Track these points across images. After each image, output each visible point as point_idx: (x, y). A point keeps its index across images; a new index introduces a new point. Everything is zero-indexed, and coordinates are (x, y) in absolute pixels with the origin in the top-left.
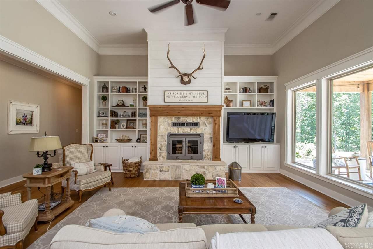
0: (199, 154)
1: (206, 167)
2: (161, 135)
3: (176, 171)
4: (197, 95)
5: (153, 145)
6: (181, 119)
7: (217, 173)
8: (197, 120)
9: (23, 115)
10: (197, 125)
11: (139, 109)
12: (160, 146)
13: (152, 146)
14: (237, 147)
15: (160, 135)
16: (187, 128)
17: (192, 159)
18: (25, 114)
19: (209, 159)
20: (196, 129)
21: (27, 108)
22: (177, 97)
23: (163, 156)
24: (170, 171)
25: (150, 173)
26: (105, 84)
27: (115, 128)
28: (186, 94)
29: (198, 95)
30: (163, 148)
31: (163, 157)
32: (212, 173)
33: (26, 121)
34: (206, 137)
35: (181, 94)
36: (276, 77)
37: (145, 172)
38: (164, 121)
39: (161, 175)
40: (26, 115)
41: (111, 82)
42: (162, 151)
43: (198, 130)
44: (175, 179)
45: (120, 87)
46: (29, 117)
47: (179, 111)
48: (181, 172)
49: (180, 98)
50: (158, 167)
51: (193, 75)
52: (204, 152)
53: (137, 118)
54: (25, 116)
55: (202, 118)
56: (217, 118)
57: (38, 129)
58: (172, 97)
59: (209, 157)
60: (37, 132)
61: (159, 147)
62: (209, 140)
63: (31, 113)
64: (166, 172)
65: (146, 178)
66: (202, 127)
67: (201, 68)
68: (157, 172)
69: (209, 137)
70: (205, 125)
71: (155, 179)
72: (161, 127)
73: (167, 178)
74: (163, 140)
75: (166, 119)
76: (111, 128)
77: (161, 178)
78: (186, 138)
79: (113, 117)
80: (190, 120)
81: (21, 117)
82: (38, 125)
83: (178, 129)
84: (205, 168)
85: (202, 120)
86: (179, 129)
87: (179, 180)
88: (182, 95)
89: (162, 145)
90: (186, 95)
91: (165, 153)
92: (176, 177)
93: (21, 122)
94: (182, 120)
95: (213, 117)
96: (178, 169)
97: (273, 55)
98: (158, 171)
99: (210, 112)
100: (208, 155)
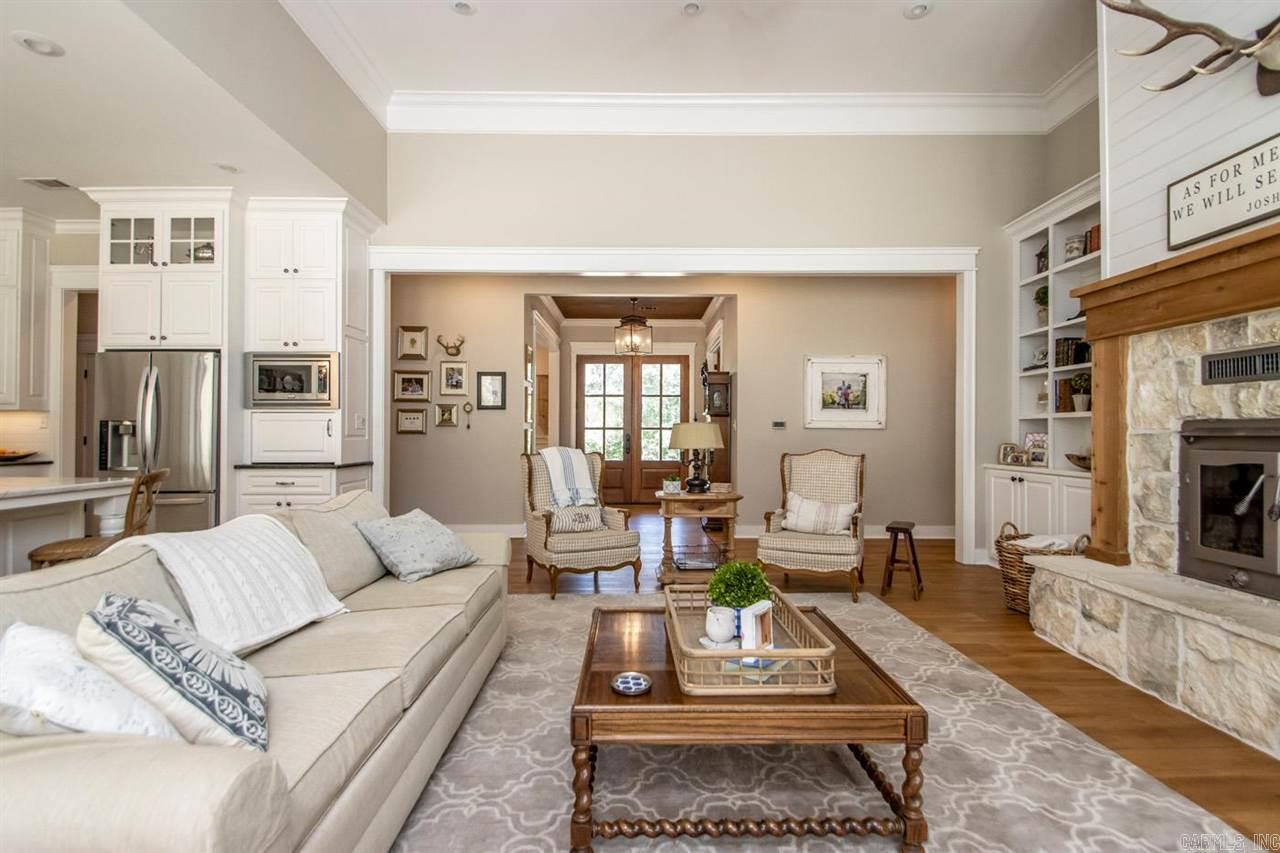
2: (1144, 435)
3: (1153, 644)
5: (1101, 483)
6: (1250, 331)
9: (841, 385)
12: (1140, 493)
13: (1098, 485)
15: (1137, 435)
18: (844, 382)
21: (847, 367)
22: (1234, 192)
23: (1153, 548)
24: (1122, 630)
25: (1048, 610)
27: (1073, 409)
31: (1151, 554)
33: (847, 400)
37: (1034, 600)
38: (1156, 354)
39: (1086, 634)
40: (846, 384)
41: (1056, 225)
42: (1149, 519)
44: (1146, 684)
45: (1086, 234)
46: (856, 389)
47: (1219, 282)
48: (1177, 654)
49: (1251, 197)
50: (1076, 590)
54: (844, 388)
57: (883, 420)
58: (1209, 203)
60: (879, 427)
61: (1135, 497)
63: (863, 378)
64: (1105, 626)
68: (1071, 614)
71: (1064, 643)
72: (1145, 390)
73: (1107, 662)
74: (1153, 461)
75: (1165, 342)
76: (1058, 409)
77: (1086, 649)
79: (1064, 365)
81: (836, 390)
82: (883, 409)
83: (1237, 394)
87: (1166, 701)
89: (1147, 488)
91: (1167, 533)
92: (1150, 674)
93: (834, 402)
94: (1257, 332)
96: (1160, 635)
98: (1076, 613)
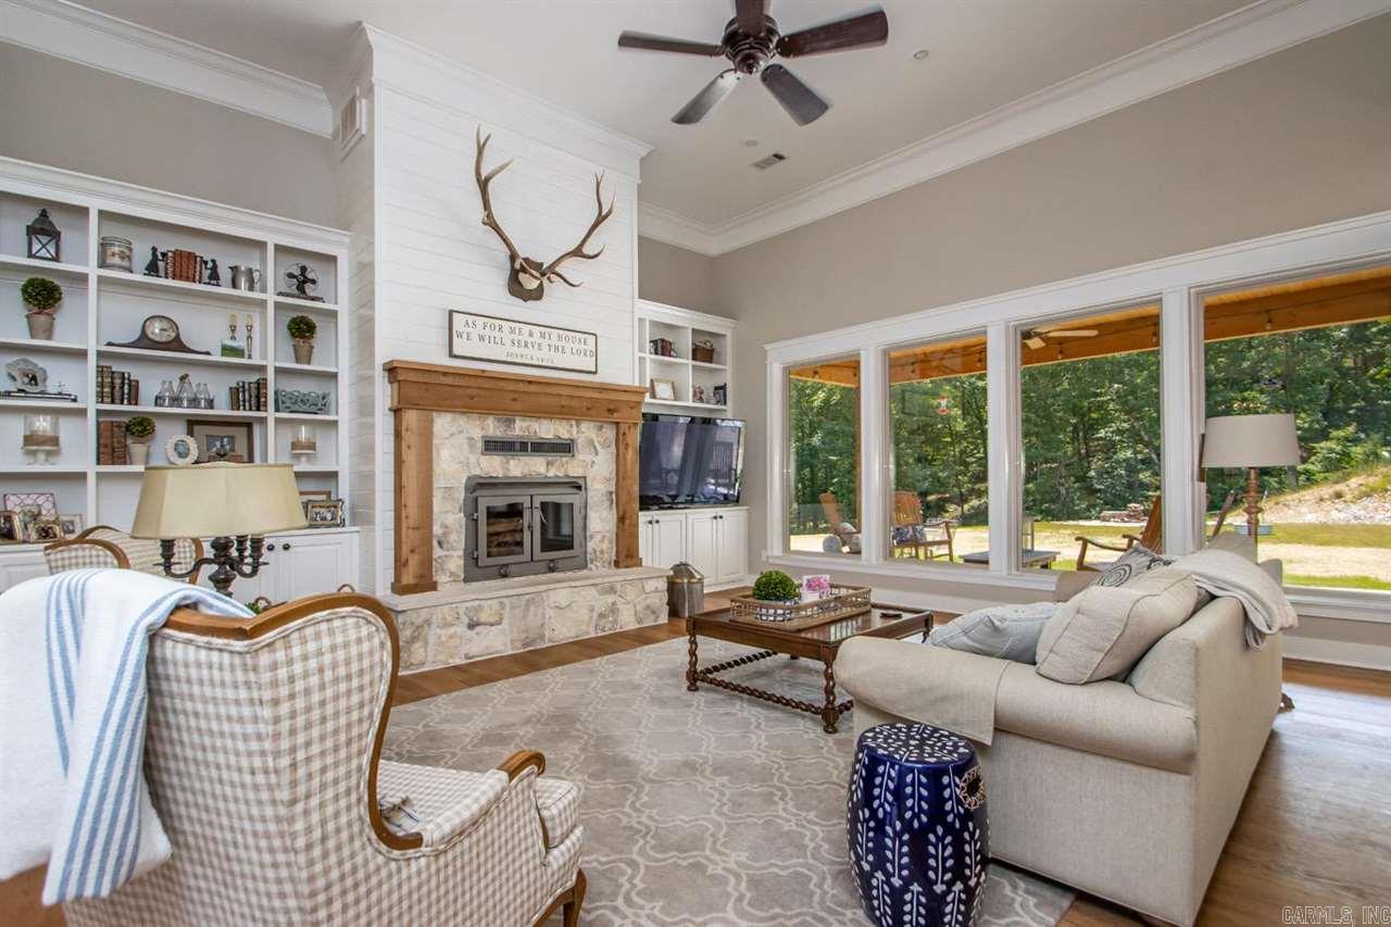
0: (576, 551)
1: (618, 587)
2: (444, 485)
3: (524, 617)
4: (564, 343)
5: (413, 529)
6: (516, 426)
7: (649, 602)
8: (568, 431)
10: (565, 448)
11: (278, 371)
12: (441, 533)
13: (411, 531)
14: (657, 522)
15: (439, 488)
16: (536, 459)
17: (552, 570)
19: (606, 564)
20: (567, 462)
22: (498, 340)
23: (453, 570)
24: (505, 621)
25: (426, 643)
26: (44, 214)
27: (127, 462)
28: (531, 335)
29: (568, 346)
30: (453, 537)
31: (452, 574)
32: (635, 606)
34: (596, 490)
35: (512, 331)
36: (729, 322)
37: (407, 642)
38: (454, 429)
39: (471, 640)
41: (101, 213)
42: (448, 550)
43: (572, 468)
44: (525, 645)
45: (154, 250)
47: (516, 396)
48: (544, 617)
49: (508, 349)
50: (461, 612)
51: (558, 269)
52: (589, 544)
53: (270, 414)
55: (584, 426)
56: (629, 428)
58: (482, 338)
59: (606, 556)
61: (438, 537)
62: (605, 498)
64: (492, 625)
65: (412, 664)
66: (583, 455)
67: (586, 250)
68: (455, 632)
69: (604, 491)
70: (593, 450)
72: (445, 453)
73: (494, 650)
74: (453, 508)
75: (461, 422)
76: (100, 460)
77: (474, 651)
78: (535, 498)
79: (113, 402)
80: (547, 430)
83: (508, 462)
84: (615, 592)
85: (583, 432)
86: (512, 462)
87: (539, 647)
88: (516, 337)
89: (446, 527)
90: (529, 340)
91: (459, 556)
92: (527, 637)
94: (520, 429)
95: (617, 423)
96: (532, 608)
97: (717, 258)
99: (612, 407)
100: (602, 552)
